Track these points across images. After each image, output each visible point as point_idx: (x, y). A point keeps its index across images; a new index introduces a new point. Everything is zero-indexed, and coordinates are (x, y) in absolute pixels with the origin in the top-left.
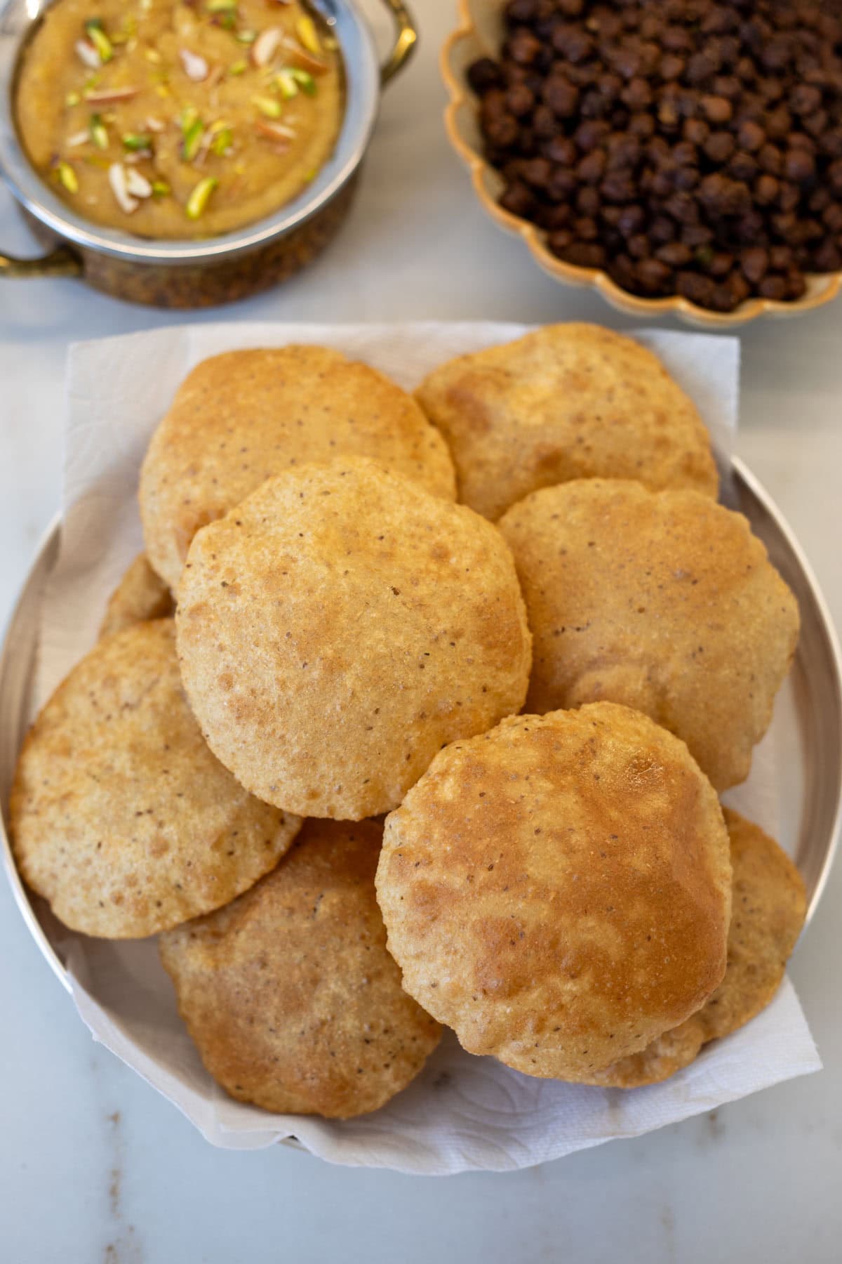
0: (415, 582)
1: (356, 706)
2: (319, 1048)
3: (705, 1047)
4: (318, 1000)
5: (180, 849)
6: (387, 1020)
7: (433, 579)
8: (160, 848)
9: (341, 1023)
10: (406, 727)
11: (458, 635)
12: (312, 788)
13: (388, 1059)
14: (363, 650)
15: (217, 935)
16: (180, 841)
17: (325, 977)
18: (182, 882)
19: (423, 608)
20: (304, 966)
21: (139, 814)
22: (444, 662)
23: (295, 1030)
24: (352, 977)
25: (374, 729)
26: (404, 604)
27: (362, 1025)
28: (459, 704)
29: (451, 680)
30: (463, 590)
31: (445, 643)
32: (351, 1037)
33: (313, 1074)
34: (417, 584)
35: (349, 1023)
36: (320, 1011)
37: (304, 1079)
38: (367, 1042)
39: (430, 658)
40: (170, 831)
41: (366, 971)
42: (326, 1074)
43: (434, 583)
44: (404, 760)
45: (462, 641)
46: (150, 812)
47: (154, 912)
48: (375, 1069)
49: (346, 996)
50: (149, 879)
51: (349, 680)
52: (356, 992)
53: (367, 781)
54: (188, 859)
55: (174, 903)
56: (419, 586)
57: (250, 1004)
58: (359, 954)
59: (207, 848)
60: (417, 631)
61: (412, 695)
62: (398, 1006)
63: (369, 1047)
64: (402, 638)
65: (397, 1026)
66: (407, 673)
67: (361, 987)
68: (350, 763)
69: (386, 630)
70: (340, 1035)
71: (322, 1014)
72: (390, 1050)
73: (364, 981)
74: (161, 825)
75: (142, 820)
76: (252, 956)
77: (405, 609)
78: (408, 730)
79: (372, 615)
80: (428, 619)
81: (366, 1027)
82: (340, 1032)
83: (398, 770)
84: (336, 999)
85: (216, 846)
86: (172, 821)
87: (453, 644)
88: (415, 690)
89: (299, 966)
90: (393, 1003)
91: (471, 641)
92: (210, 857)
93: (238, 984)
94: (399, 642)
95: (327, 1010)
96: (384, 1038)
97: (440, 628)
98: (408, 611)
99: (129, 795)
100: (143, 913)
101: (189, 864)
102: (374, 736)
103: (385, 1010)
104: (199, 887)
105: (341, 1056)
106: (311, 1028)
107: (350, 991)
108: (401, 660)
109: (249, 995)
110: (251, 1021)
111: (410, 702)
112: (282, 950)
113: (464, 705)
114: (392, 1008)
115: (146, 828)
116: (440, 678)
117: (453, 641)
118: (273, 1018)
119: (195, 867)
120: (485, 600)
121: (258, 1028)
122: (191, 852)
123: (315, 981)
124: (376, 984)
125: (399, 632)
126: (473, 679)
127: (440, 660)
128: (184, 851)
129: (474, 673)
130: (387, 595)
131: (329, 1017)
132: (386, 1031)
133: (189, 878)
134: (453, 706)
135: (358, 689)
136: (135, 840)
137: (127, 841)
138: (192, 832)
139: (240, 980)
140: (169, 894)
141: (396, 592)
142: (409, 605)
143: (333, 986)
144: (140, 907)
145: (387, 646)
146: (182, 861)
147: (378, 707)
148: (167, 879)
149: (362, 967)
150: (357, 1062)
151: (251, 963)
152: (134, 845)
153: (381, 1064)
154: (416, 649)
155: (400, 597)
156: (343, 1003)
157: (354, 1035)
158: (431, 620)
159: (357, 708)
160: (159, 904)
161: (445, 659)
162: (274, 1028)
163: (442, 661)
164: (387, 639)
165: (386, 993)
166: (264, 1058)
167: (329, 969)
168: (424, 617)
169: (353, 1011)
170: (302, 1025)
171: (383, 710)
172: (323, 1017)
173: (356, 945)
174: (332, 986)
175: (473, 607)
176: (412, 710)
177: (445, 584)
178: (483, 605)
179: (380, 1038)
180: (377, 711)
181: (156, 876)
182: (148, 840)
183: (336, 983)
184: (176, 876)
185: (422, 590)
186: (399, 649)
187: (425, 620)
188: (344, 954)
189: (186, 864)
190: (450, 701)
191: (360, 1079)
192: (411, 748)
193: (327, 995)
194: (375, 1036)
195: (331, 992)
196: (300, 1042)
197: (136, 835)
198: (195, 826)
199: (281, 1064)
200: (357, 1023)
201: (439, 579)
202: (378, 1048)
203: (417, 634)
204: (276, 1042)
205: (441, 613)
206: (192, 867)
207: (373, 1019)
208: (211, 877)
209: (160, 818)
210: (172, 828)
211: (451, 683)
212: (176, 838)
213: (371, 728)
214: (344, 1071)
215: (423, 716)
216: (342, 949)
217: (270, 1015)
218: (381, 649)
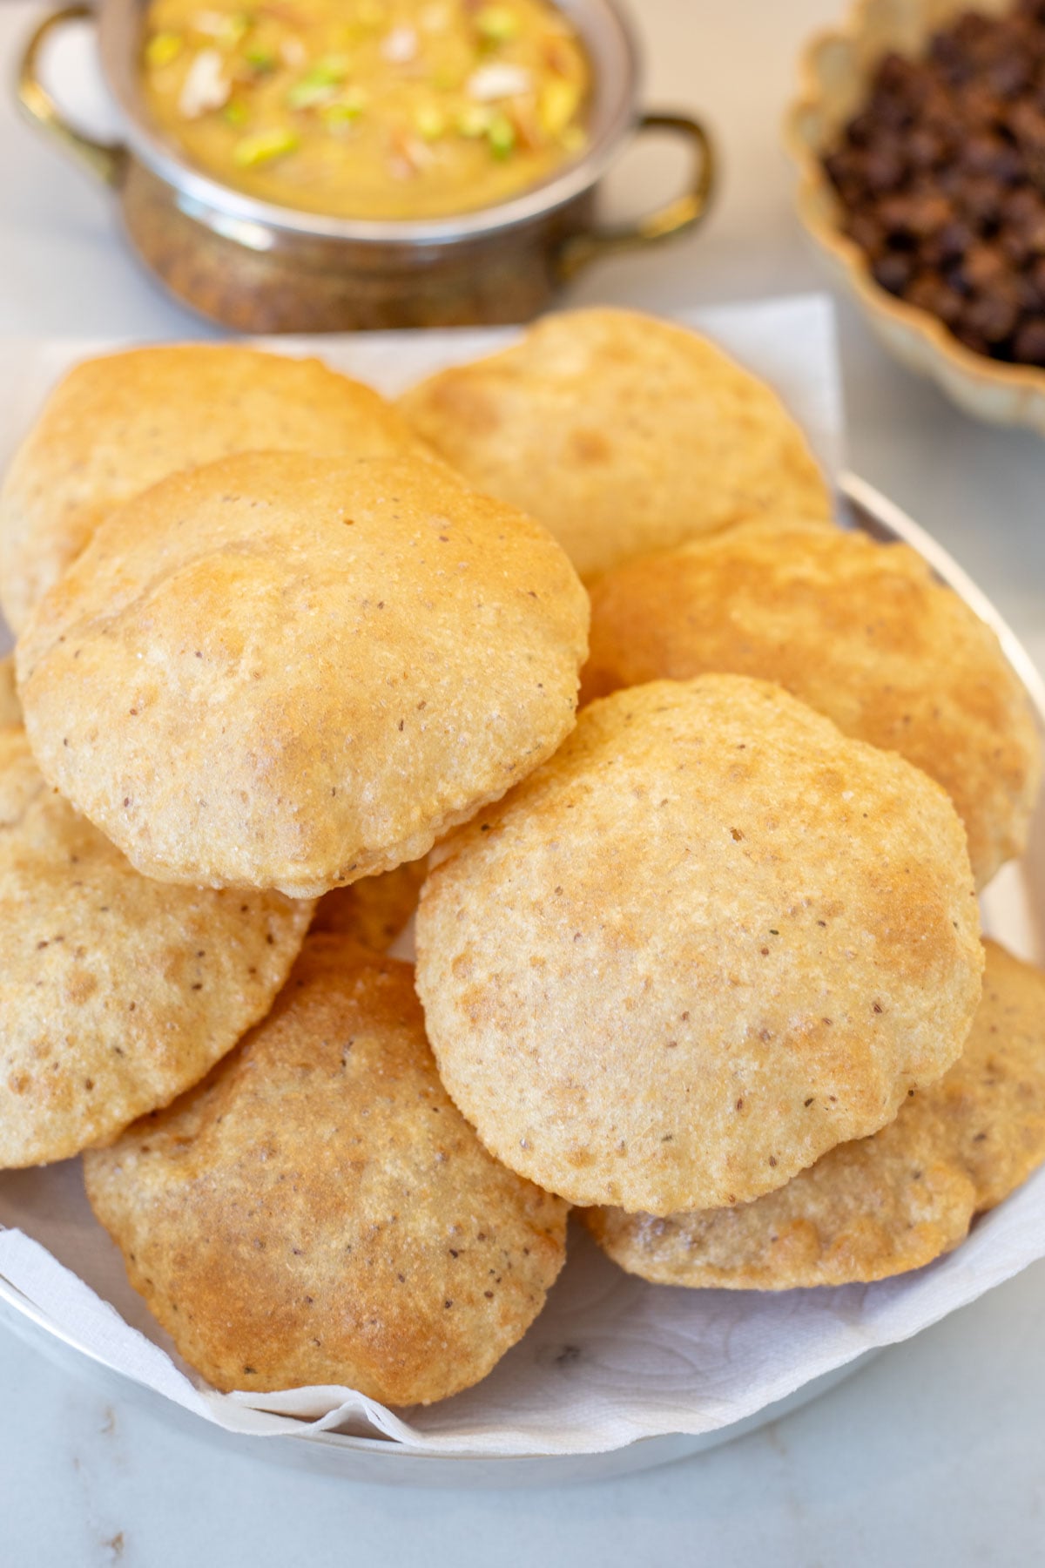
0: (773, 822)
1: (651, 1005)
2: (380, 1266)
3: (979, 1220)
4: (368, 1191)
5: (116, 985)
6: (480, 1218)
7: (803, 821)
8: (84, 988)
9: (410, 1225)
10: (734, 1049)
11: (834, 910)
12: (580, 1143)
13: (490, 1285)
14: (671, 918)
15: (185, 1143)
16: (114, 972)
17: (375, 1156)
18: (122, 1042)
19: (777, 862)
20: (337, 1144)
21: (43, 945)
22: (804, 950)
23: (336, 1244)
24: (417, 1152)
25: (679, 1047)
26: (747, 855)
27: (443, 1226)
28: (827, 1021)
29: (813, 979)
30: (850, 845)
31: (808, 920)
32: (427, 1247)
33: (373, 1313)
34: (774, 827)
35: (424, 1226)
36: (373, 1209)
37: (359, 1325)
38: (455, 1254)
39: (780, 939)
40: (96, 960)
41: (439, 1142)
42: (396, 1311)
43: (803, 828)
44: (731, 1108)
45: (838, 923)
46: (60, 939)
47: (82, 1100)
48: (471, 1301)
49: (412, 1181)
50: (70, 1041)
51: (643, 962)
52: (426, 1174)
53: (668, 1138)
54: (129, 999)
55: (113, 1081)
56: (777, 830)
57: (256, 1218)
58: (423, 1118)
59: (159, 977)
60: (761, 896)
61: (745, 996)
62: (496, 1194)
63: (458, 1262)
64: (735, 905)
65: (497, 1227)
66: (738, 960)
67: (433, 1167)
68: (639, 1103)
69: (712, 890)
70: (409, 1245)
71: (376, 1213)
72: (491, 1266)
73: (438, 1157)
74: (80, 953)
75: (47, 953)
76: (251, 1143)
77: (747, 863)
78: (737, 1056)
79: (692, 867)
80: (784, 880)
81: (450, 1230)
82: (409, 1240)
83: (720, 1126)
84: (397, 1190)
85: (175, 972)
86: (96, 945)
87: (823, 924)
88: (751, 989)
89: (330, 1144)
90: (487, 1190)
91: (854, 925)
92: (166, 993)
93: (234, 1191)
94: (730, 910)
95: (384, 1205)
96: (481, 1246)
97: (800, 896)
98: (752, 865)
99: (23, 922)
100: (64, 1103)
101: (133, 1007)
102: (679, 1056)
103: (476, 1202)
104: (151, 1046)
105: (415, 1279)
106: (363, 1238)
107: (417, 1173)
108: (732, 939)
109: (254, 1204)
110: (261, 1244)
111: (740, 1008)
112: (300, 1126)
113: (835, 1026)
114: (486, 1199)
115: (57, 964)
116: (795, 975)
117: (821, 918)
118: (297, 1232)
119: (141, 1011)
120: (885, 865)
121: (274, 1254)
122: (133, 987)
123: (360, 1165)
124: (456, 1162)
125: (731, 895)
126: (854, 986)
127: (796, 945)
128: (123, 988)
129: (858, 976)
130: (723, 841)
131: (389, 1218)
132: (482, 1237)
133: (134, 1032)
134: (816, 1022)
135: (656, 977)
136: (40, 984)
137: (28, 987)
138: (132, 957)
139: (236, 1183)
140: (104, 1065)
141: (737, 835)
142: (756, 857)
143: (390, 1167)
144: (58, 1092)
145: (709, 915)
146: (121, 1003)
147: (687, 1010)
148: (99, 1039)
149: (431, 1136)
150: (443, 1288)
151: (251, 1153)
152: (40, 993)
153: (479, 1293)
154: (760, 922)
155: (743, 844)
156: (408, 1194)
157: (432, 1243)
158: (789, 882)
159: (653, 1008)
160: (89, 1086)
161: (805, 945)
162: (300, 1247)
163: (800, 947)
164: (711, 904)
165: (474, 1176)
166: (288, 1302)
167: (380, 1143)
168: (778, 876)
169: (425, 1204)
170: (347, 1235)
171: (695, 1015)
172: (379, 1218)
173: (417, 1105)
174: (388, 1168)
175: (863, 872)
176: (742, 1025)
177: (820, 831)
178: (880, 871)
179: (474, 1247)
180: (685, 1016)
181: (81, 1036)
182: (62, 978)
183: (393, 1162)
184: (112, 1031)
185: (780, 837)
186: (729, 921)
187: (779, 882)
188: (399, 1120)
189: (128, 1006)
190: (811, 1014)
191: (450, 1319)
192: (742, 1088)
193: (382, 1183)
194: (465, 1245)
195: (387, 1178)
196: (346, 1263)
197: (42, 976)
198: (136, 948)
199: (320, 1307)
200: (434, 1223)
201: (815, 820)
202: (472, 1263)
203: (762, 900)
204: (307, 1271)
205: (807, 872)
206: (137, 1010)
207: (459, 1217)
208: (168, 1025)
209: (78, 944)
210: (99, 955)
211: (814, 985)
212: (106, 968)
213: (674, 1045)
214: (424, 1305)
215: (764, 1036)
216: (394, 1112)
217: (292, 1227)
218: (699, 918)
